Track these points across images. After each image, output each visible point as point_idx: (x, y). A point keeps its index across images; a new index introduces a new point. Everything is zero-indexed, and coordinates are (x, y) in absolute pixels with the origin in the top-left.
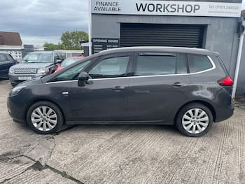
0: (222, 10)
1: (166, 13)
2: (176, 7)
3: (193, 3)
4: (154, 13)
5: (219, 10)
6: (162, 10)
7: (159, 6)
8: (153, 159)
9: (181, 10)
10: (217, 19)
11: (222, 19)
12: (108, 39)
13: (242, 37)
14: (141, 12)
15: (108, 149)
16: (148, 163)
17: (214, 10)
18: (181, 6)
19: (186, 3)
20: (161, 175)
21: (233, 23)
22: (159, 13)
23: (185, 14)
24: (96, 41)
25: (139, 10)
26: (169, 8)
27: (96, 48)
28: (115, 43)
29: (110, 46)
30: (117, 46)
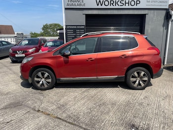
0: (155, 4)
1: (117, 7)
2: (124, 2)
4: (109, 7)
6: (114, 4)
7: (112, 2)
8: (113, 104)
13: (170, 22)
14: (100, 7)
15: (81, 99)
16: (110, 106)
17: (150, 3)
18: (127, 4)
20: (119, 114)
21: (164, 12)
22: (112, 7)
23: (130, 7)
24: (69, 27)
25: (98, 5)
26: (119, 3)
27: (69, 32)
28: (82, 29)
29: (79, 31)
30: (83, 31)
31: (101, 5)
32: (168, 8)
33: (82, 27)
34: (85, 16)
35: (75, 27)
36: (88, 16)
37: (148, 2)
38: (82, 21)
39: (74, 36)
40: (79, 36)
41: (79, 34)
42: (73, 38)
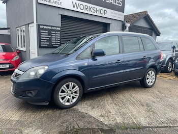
0: (116, 16)
1: (90, 13)
2: (95, 9)
3: (104, 9)
4: (83, 11)
5: (115, 15)
6: (88, 9)
7: (86, 7)
9: (98, 12)
10: (114, 21)
11: (116, 21)
12: (52, 27)
14: (75, 9)
19: (101, 8)
21: (120, 24)
22: (86, 12)
23: (100, 15)
24: (42, 27)
25: (74, 7)
26: (92, 9)
27: (43, 34)
28: (58, 31)
29: (54, 32)
30: (59, 33)
31: (77, 8)
32: (123, 20)
33: (58, 29)
34: (60, 16)
35: (50, 28)
36: (63, 17)
37: (112, 13)
38: (58, 22)
39: (48, 39)
40: (54, 39)
41: (54, 37)
42: (47, 41)
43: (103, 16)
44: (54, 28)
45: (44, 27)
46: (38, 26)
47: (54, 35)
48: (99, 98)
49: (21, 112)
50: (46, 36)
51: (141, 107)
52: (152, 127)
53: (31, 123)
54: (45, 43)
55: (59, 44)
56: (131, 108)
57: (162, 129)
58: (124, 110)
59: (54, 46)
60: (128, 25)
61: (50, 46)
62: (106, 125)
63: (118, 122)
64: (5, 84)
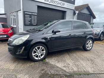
3: (63, 2)
5: (69, 6)
6: (53, 2)
9: (59, 4)
10: (69, 10)
11: (70, 10)
12: (32, 13)
13: (75, 17)
17: (68, 6)
18: (59, 3)
19: (61, 2)
21: (73, 11)
22: (52, 4)
23: (60, 6)
24: (26, 13)
25: (45, 1)
26: (56, 2)
27: (27, 17)
28: (35, 15)
29: (33, 16)
30: (36, 16)
31: (47, 1)
32: (74, 9)
33: (35, 14)
34: (37, 6)
36: (39, 7)
37: (68, 5)
39: (30, 20)
40: (33, 20)
41: (33, 19)
42: (29, 21)
43: (62, 6)
44: (33, 14)
45: (27, 13)
46: (24, 12)
47: (33, 18)
48: (62, 56)
49: (15, 64)
50: (28, 18)
51: (88, 61)
52: (96, 74)
53: (22, 71)
54: (28, 23)
55: (36, 23)
56: (82, 62)
57: (102, 75)
58: (77, 63)
59: (33, 24)
60: (77, 12)
61: (31, 25)
62: (68, 72)
63: (75, 70)
64: (4, 47)
